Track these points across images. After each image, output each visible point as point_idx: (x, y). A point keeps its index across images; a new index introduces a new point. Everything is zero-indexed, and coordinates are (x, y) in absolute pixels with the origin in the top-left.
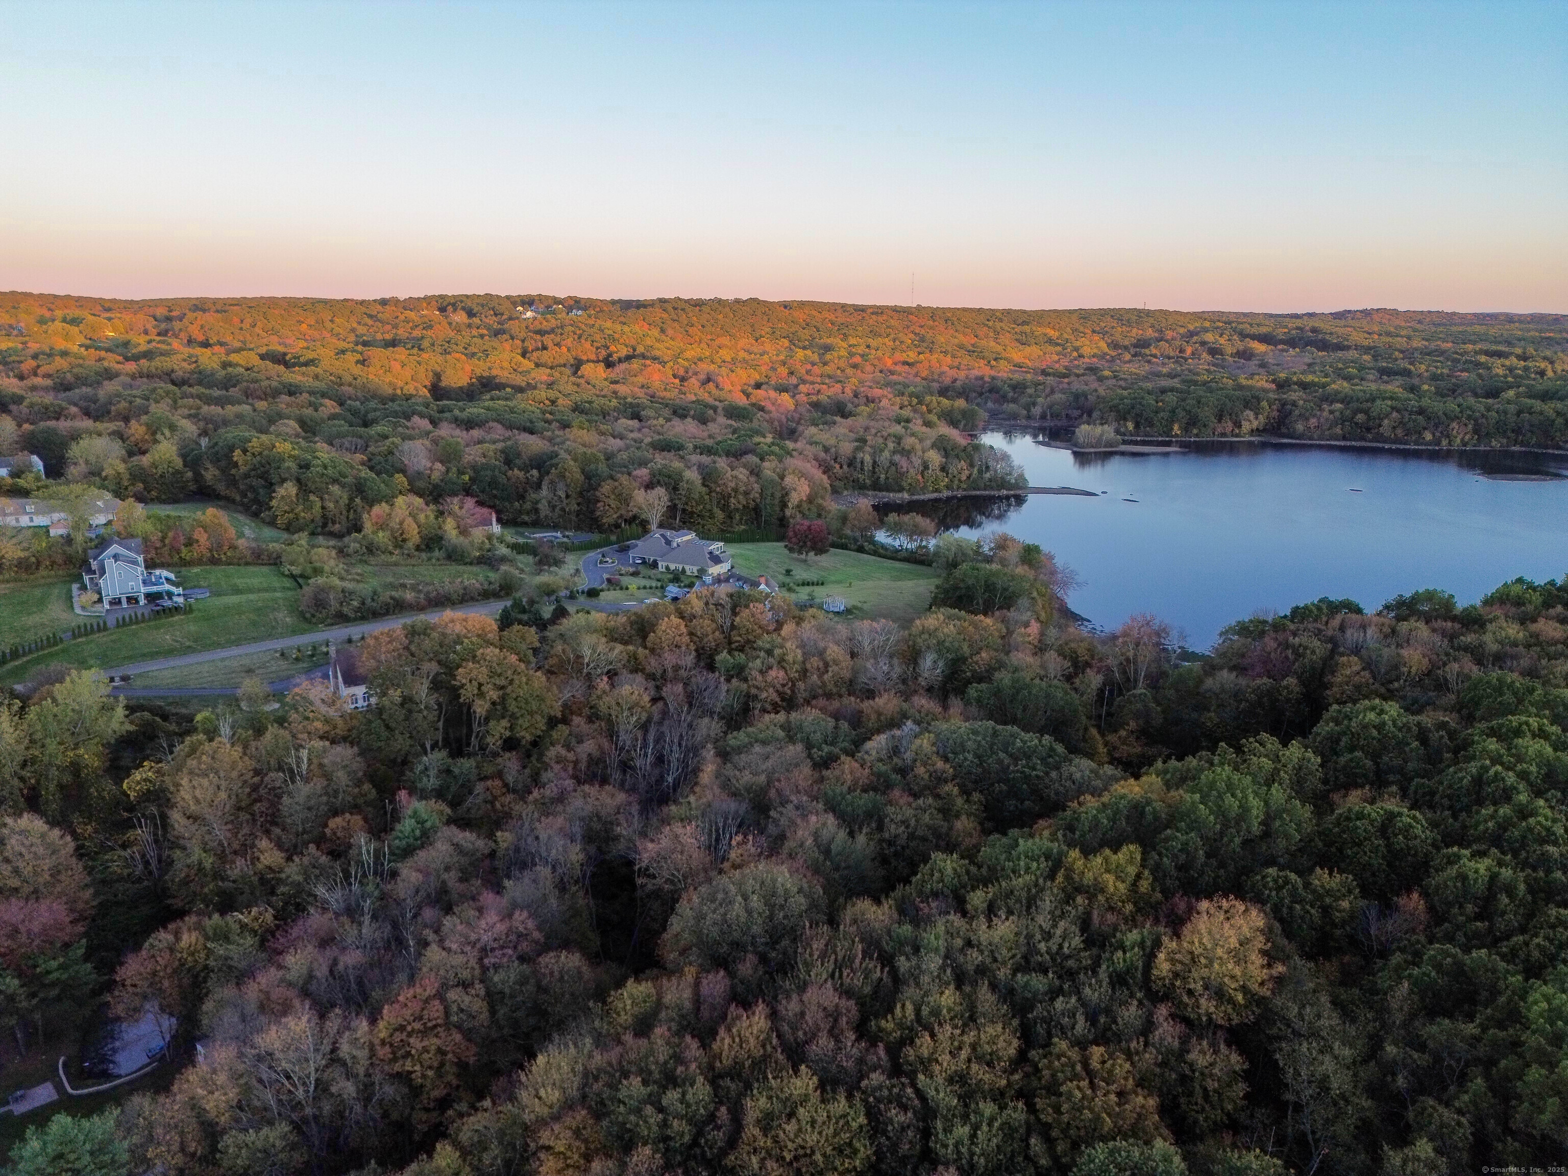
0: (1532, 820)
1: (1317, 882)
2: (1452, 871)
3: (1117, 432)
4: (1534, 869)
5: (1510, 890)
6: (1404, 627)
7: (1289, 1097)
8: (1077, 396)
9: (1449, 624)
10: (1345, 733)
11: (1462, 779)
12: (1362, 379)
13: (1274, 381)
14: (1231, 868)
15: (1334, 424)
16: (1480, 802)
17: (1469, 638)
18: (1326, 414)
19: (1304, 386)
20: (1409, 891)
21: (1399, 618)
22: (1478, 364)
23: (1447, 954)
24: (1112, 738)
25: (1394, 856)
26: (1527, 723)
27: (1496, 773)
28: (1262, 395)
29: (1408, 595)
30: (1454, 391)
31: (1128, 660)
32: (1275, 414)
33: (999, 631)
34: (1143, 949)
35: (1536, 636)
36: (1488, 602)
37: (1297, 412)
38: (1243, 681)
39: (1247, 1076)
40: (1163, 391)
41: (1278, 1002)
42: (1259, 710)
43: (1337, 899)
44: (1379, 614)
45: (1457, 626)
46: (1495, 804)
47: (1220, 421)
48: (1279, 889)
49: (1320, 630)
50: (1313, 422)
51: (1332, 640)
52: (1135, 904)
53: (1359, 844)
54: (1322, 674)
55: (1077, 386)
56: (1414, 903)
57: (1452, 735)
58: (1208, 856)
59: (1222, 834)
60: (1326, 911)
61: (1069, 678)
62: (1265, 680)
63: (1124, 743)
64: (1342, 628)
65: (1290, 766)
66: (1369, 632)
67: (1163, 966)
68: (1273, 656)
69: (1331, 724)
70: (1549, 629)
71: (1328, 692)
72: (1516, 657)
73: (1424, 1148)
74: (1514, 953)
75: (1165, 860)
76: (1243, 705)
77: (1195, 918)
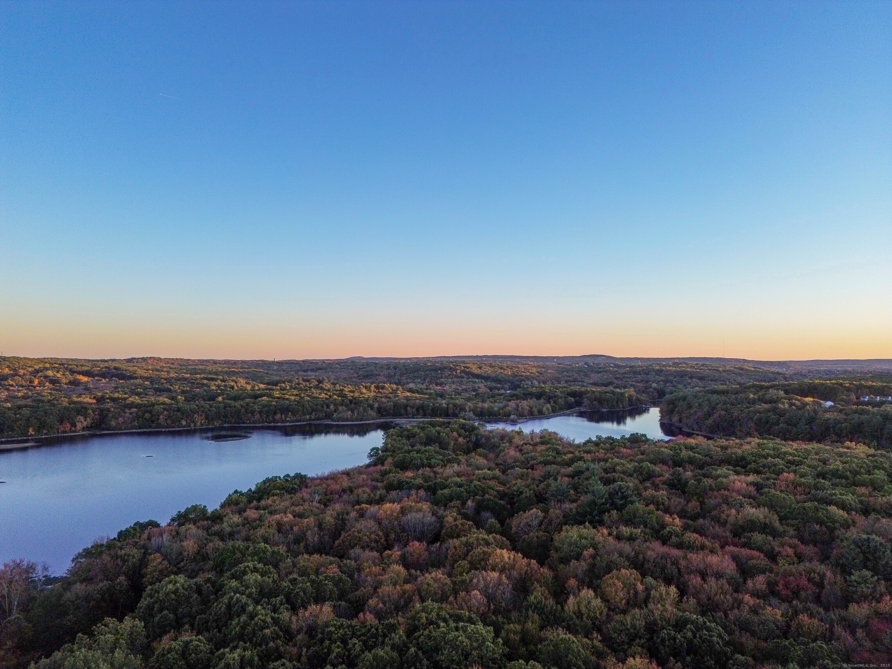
0: (256, 619)
2: (222, 664)
4: (261, 646)
5: (251, 663)
6: (183, 529)
9: (206, 522)
10: (156, 602)
11: (221, 608)
12: (146, 395)
13: (94, 398)
15: (133, 421)
16: (231, 618)
17: (216, 528)
18: (127, 415)
19: (113, 400)
21: (180, 525)
22: (203, 385)
26: (248, 566)
27: (237, 598)
28: (88, 406)
29: (183, 511)
30: (194, 399)
32: (97, 417)
35: (246, 519)
36: (223, 506)
37: (110, 415)
38: (90, 588)
40: (20, 407)
42: (103, 604)
44: (169, 525)
45: (210, 522)
46: (238, 616)
47: (61, 424)
49: (136, 542)
50: (121, 420)
51: (144, 547)
54: (140, 569)
57: (213, 584)
62: (105, 583)
64: (149, 539)
65: (125, 634)
66: (164, 536)
68: (109, 566)
69: (148, 599)
70: (252, 514)
71: (145, 579)
72: (239, 532)
76: (92, 603)
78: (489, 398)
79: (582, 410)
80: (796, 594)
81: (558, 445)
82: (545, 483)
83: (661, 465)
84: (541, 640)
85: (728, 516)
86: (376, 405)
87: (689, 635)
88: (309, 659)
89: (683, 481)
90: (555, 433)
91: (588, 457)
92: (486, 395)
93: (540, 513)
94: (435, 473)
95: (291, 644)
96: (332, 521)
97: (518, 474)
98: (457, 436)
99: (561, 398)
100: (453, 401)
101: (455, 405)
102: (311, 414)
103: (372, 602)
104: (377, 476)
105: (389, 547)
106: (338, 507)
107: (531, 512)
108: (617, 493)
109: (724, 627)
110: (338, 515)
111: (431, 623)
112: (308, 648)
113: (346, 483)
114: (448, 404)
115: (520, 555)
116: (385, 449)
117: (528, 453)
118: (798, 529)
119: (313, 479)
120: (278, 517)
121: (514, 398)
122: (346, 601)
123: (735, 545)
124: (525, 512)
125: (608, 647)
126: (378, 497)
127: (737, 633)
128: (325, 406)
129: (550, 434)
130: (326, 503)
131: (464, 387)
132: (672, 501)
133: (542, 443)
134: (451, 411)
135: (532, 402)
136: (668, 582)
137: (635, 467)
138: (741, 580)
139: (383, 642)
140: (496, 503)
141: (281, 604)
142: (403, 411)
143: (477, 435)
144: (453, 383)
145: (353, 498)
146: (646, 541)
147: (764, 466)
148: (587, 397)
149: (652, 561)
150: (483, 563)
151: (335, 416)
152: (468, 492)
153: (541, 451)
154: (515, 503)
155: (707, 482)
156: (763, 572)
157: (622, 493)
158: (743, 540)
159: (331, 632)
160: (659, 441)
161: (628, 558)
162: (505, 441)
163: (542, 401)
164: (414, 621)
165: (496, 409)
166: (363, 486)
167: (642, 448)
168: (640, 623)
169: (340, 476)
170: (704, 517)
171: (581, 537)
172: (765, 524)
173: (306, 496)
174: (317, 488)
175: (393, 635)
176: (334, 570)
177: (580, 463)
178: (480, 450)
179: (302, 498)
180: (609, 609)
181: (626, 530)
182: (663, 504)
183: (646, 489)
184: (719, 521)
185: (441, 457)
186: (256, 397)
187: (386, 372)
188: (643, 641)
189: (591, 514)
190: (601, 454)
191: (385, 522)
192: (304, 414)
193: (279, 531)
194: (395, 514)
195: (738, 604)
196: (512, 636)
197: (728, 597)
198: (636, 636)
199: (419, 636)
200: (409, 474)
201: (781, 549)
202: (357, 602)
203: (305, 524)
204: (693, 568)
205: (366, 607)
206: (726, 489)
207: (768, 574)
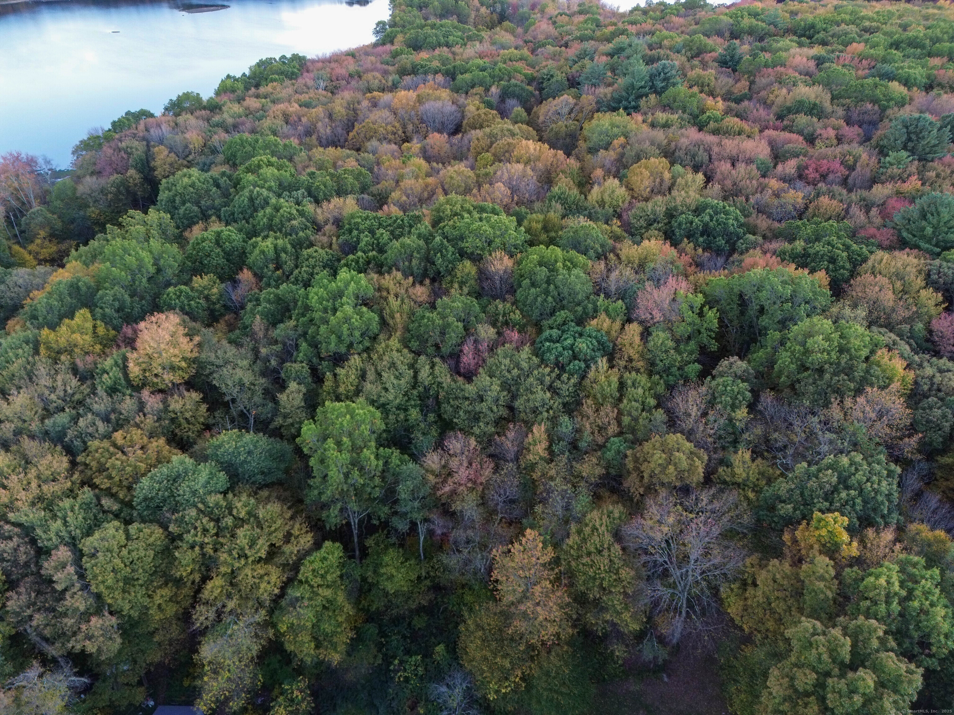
0: (281, 211)
1: (196, 285)
2: (257, 251)
4: (291, 235)
5: (284, 250)
6: (180, 119)
7: (227, 398)
9: (203, 112)
10: (176, 195)
11: (243, 201)
14: (148, 298)
16: (256, 210)
17: (217, 119)
20: (241, 269)
21: (177, 115)
23: (270, 293)
24: (32, 247)
25: (228, 255)
26: (261, 160)
27: (258, 192)
29: (174, 98)
31: (16, 189)
34: (118, 366)
35: (247, 108)
36: (218, 93)
38: (102, 181)
39: (204, 400)
41: (203, 356)
42: (121, 197)
43: (210, 289)
44: (164, 115)
45: (208, 112)
46: (263, 208)
48: (179, 297)
49: (134, 134)
51: (144, 139)
52: (100, 343)
53: (209, 256)
54: (148, 162)
56: (246, 275)
57: (230, 177)
58: (131, 296)
59: (133, 280)
60: (207, 298)
62: (116, 176)
63: (42, 248)
64: (147, 130)
65: (154, 225)
66: (163, 128)
67: (134, 370)
68: (113, 158)
69: (167, 192)
70: (252, 103)
71: (156, 173)
72: (243, 124)
73: (293, 386)
74: (297, 279)
75: (106, 310)
76: (110, 196)
77: (140, 335)
80: (824, 177)
81: (599, 14)
82: (580, 64)
83: (716, 38)
84: (562, 228)
85: (776, 97)
87: (707, 218)
88: (340, 246)
89: (737, 57)
91: (632, 29)
93: (572, 101)
94: (454, 53)
95: (320, 233)
96: (343, 111)
97: (549, 54)
98: (479, 5)
103: (395, 195)
104: (387, 58)
105: (407, 140)
106: (347, 95)
107: (562, 98)
108: (660, 74)
109: (743, 210)
110: (349, 104)
111: (456, 214)
112: (338, 237)
113: (352, 67)
115: (546, 146)
116: (393, 24)
117: (563, 26)
118: (848, 109)
119: (313, 61)
120: (282, 106)
122: (368, 194)
123: (775, 128)
124: (554, 99)
125: (626, 231)
126: (390, 84)
127: (754, 216)
130: (333, 91)
132: (719, 81)
133: (581, 13)
136: (696, 169)
137: (686, 40)
138: (772, 165)
139: (410, 232)
140: (523, 89)
141: (304, 197)
145: (362, 84)
146: (681, 128)
147: (833, 35)
149: (684, 148)
150: (507, 155)
152: (492, 77)
153: (579, 23)
154: (544, 89)
155: (765, 57)
156: (797, 156)
157: (665, 74)
158: (785, 123)
159: (357, 224)
160: (720, 6)
161: (659, 147)
162: (536, 11)
164: (438, 212)
166: (372, 70)
167: (697, 16)
168: (661, 210)
169: (344, 58)
170: (750, 99)
171: (613, 125)
172: (815, 105)
173: (310, 83)
174: (320, 72)
175: (419, 225)
176: (351, 164)
177: (623, 38)
178: (506, 23)
179: (305, 85)
180: (633, 197)
181: (661, 116)
182: (708, 85)
183: (692, 68)
184: (765, 103)
188: (660, 225)
189: (627, 100)
190: (647, 27)
191: (401, 112)
193: (287, 123)
194: (412, 103)
195: (762, 188)
196: (534, 224)
197: (754, 182)
198: (655, 221)
199: (444, 227)
200: (424, 55)
201: (823, 132)
202: (379, 195)
203: (314, 114)
204: (726, 155)
205: (390, 200)
206: (783, 65)
207: (801, 157)
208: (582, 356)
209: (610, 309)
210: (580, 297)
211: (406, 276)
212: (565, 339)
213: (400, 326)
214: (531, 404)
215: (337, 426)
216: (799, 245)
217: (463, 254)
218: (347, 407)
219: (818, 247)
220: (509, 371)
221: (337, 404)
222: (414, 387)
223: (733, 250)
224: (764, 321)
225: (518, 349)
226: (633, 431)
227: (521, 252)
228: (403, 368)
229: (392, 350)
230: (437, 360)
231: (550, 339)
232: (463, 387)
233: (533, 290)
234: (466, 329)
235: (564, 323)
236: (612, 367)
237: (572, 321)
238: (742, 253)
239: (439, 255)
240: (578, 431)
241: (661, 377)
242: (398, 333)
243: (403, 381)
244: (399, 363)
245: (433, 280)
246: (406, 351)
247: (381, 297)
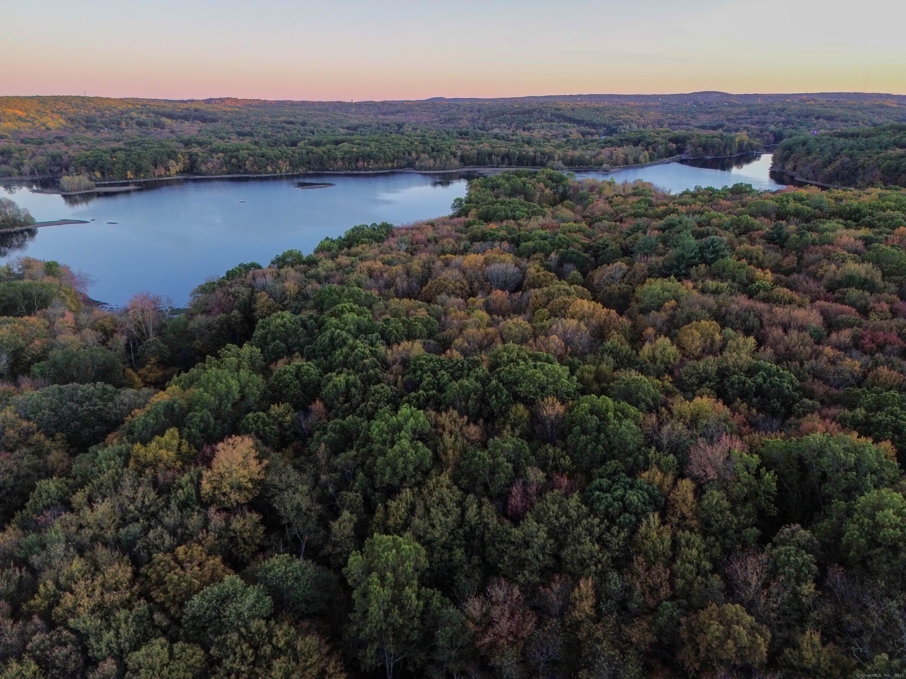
0: (356, 350)
1: (273, 412)
2: (330, 385)
3: (90, 179)
4: (362, 372)
5: (355, 385)
6: (283, 271)
7: (284, 522)
8: (54, 157)
9: (302, 266)
10: (268, 333)
11: (325, 340)
12: (230, 139)
13: (181, 142)
14: (230, 421)
15: (221, 166)
16: (334, 349)
17: (312, 271)
18: (215, 160)
19: (200, 144)
20: (315, 401)
21: (280, 267)
22: (283, 128)
23: (336, 424)
24: (142, 371)
25: (304, 386)
26: (345, 307)
27: (338, 333)
28: (177, 150)
29: (280, 255)
30: (276, 144)
31: (139, 322)
32: (188, 161)
33: (44, 324)
34: (193, 483)
35: (339, 264)
36: (316, 252)
37: (200, 160)
38: (210, 319)
39: (263, 522)
40: (114, 151)
41: (269, 479)
42: (223, 332)
43: (284, 417)
44: (270, 267)
45: (306, 266)
46: (340, 347)
47: (156, 168)
48: (256, 422)
49: (243, 282)
50: (210, 165)
51: (250, 286)
52: (182, 460)
53: (288, 386)
54: (250, 305)
55: (52, 150)
56: (318, 406)
57: (316, 320)
58: (216, 419)
59: (220, 404)
60: (280, 424)
61: (103, 343)
62: (222, 315)
63: (150, 372)
64: (254, 278)
65: (246, 358)
66: (267, 277)
67: (206, 487)
68: (222, 300)
69: (261, 330)
70: (344, 260)
71: (255, 313)
72: (334, 276)
73: (346, 514)
74: (362, 412)
75: (193, 430)
76: (214, 331)
77: (217, 455)
78: (581, 145)
79: (684, 157)
80: (881, 348)
81: (652, 196)
82: (633, 236)
83: (762, 218)
84: (613, 380)
85: (826, 271)
86: (459, 153)
87: (760, 380)
88: (404, 384)
89: (784, 235)
90: (649, 184)
91: (683, 209)
92: (578, 142)
93: (624, 266)
94: (519, 225)
95: (388, 372)
96: (419, 269)
97: (605, 227)
98: (543, 187)
99: (661, 144)
100: (541, 149)
101: (543, 154)
102: (393, 161)
103: (458, 341)
104: (461, 227)
105: (473, 294)
106: (424, 256)
107: (615, 264)
108: (709, 247)
109: (797, 375)
110: (424, 263)
111: (512, 361)
112: (403, 376)
113: (430, 233)
114: (535, 152)
115: (600, 305)
116: (469, 201)
117: (618, 205)
118: (901, 286)
119: (398, 229)
120: (368, 263)
121: (609, 144)
122: (434, 340)
123: (827, 300)
124: (608, 265)
125: (678, 387)
126: (462, 248)
127: (810, 380)
128: (407, 154)
129: (644, 185)
130: (413, 252)
131: (554, 132)
132: (768, 255)
133: (634, 195)
134: (538, 160)
135: (629, 149)
136: (747, 333)
137: (733, 220)
138: (825, 333)
139: (468, 375)
140: (579, 255)
141: (377, 340)
142: (487, 160)
143: (564, 186)
144: (543, 127)
145: (438, 248)
146: (731, 294)
147: (879, 220)
148: (691, 143)
149: (734, 313)
150: (562, 311)
151: (417, 164)
152: (552, 245)
153: (633, 203)
154: (599, 256)
155: (812, 236)
156: (851, 326)
157: (714, 247)
158: (836, 295)
159: (422, 365)
160: (765, 192)
161: (710, 310)
162: (595, 193)
163: (640, 147)
164: (496, 358)
165: (587, 157)
166: (447, 237)
167: (744, 200)
168: (712, 369)
169: (424, 226)
170: (799, 272)
171: (664, 289)
172: (866, 280)
173: (394, 245)
174: (403, 237)
175: (477, 369)
176: (422, 313)
177: (674, 216)
178: (566, 202)
179: (390, 247)
180: (684, 355)
181: (712, 284)
182: (757, 258)
183: (740, 243)
184: (814, 276)
185: (526, 209)
186: (337, 143)
187: (469, 115)
188: (712, 384)
189: (678, 268)
190: (697, 206)
191: (470, 271)
192: (386, 162)
193: (370, 277)
194: (479, 265)
195: (817, 355)
196: (586, 374)
197: (808, 348)
198: (707, 379)
199: (501, 371)
200: (493, 226)
201: (876, 305)
202: (444, 340)
203: (394, 271)
204: (777, 321)
205: (453, 345)
206: (831, 243)
207: (855, 328)
208: (632, 509)
209: (662, 463)
210: (631, 447)
211: (461, 415)
212: (616, 490)
213: (451, 462)
214: (578, 555)
215: (383, 560)
216: (860, 412)
217: (517, 398)
218: (394, 540)
219: (880, 416)
220: (557, 518)
221: (385, 537)
222: (460, 526)
223: (789, 413)
224: (827, 488)
225: (566, 495)
226: (688, 596)
227: (573, 399)
228: (451, 505)
229: (442, 486)
230: (485, 500)
231: (600, 488)
232: (509, 530)
233: (583, 437)
234: (515, 470)
235: (615, 473)
236: (664, 523)
237: (623, 471)
238: (799, 417)
239: (494, 396)
240: (629, 590)
241: (717, 539)
242: (449, 470)
243: (450, 519)
244: (448, 499)
245: (486, 421)
246: (455, 488)
247: (437, 433)
